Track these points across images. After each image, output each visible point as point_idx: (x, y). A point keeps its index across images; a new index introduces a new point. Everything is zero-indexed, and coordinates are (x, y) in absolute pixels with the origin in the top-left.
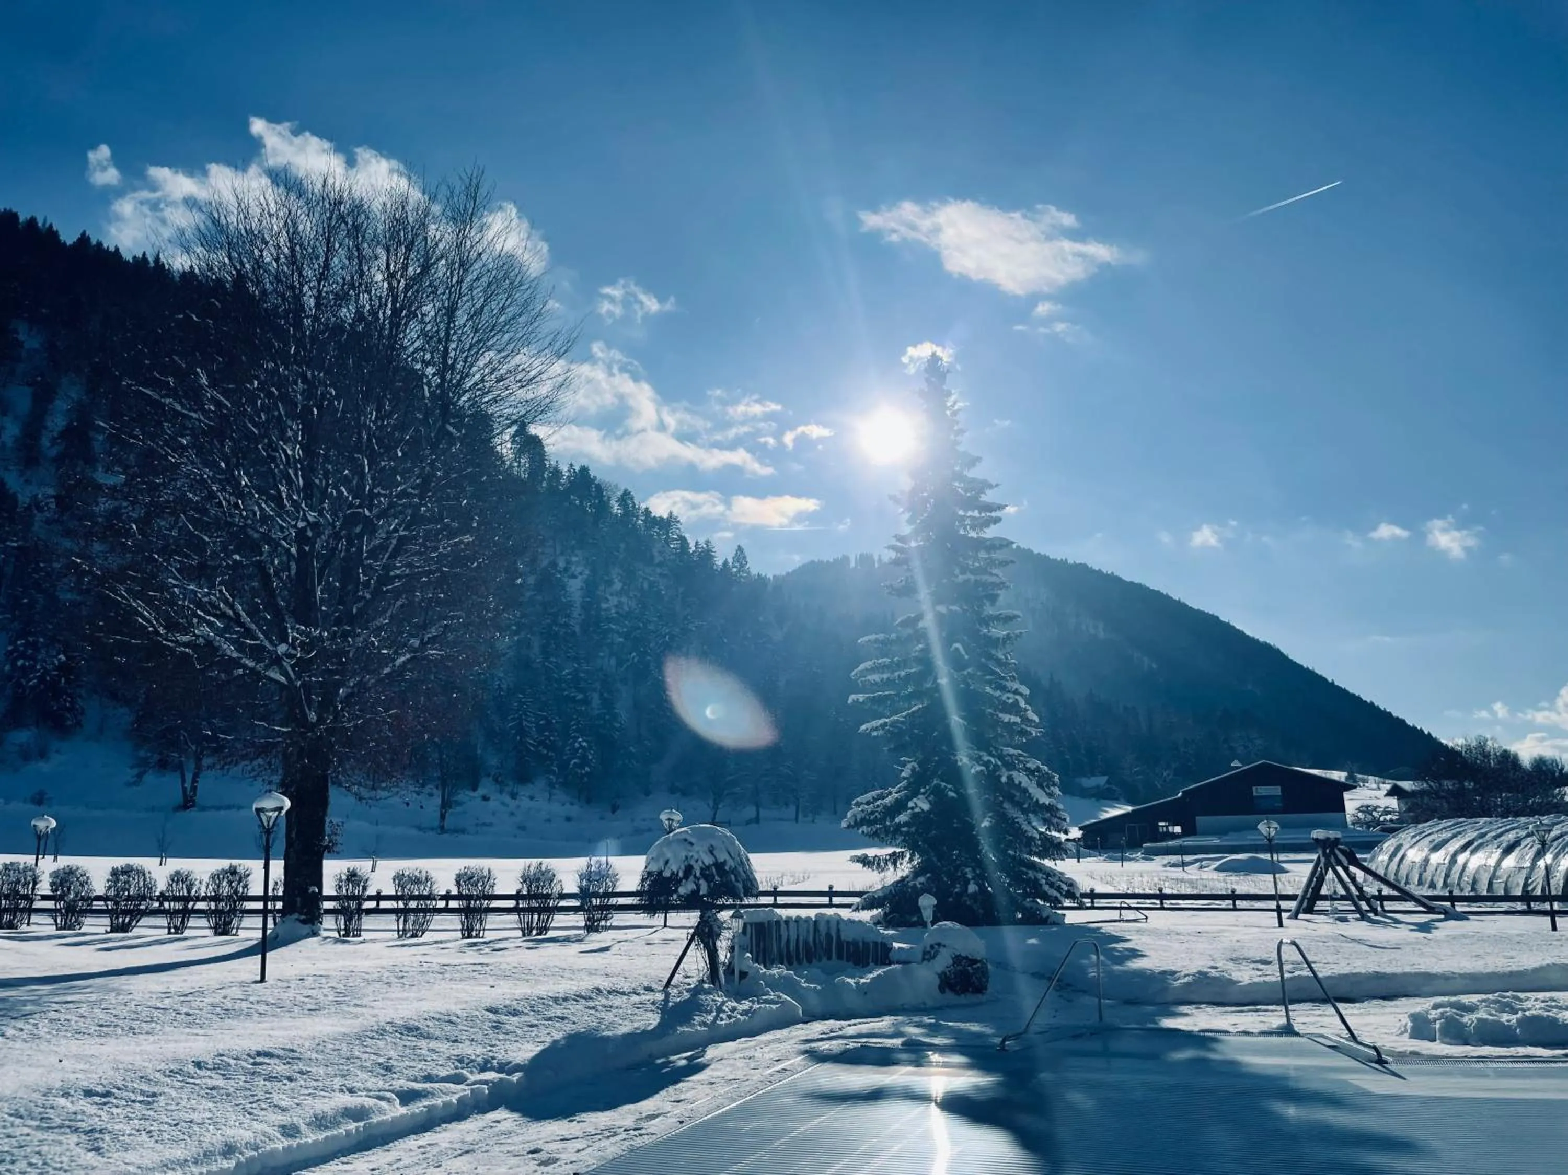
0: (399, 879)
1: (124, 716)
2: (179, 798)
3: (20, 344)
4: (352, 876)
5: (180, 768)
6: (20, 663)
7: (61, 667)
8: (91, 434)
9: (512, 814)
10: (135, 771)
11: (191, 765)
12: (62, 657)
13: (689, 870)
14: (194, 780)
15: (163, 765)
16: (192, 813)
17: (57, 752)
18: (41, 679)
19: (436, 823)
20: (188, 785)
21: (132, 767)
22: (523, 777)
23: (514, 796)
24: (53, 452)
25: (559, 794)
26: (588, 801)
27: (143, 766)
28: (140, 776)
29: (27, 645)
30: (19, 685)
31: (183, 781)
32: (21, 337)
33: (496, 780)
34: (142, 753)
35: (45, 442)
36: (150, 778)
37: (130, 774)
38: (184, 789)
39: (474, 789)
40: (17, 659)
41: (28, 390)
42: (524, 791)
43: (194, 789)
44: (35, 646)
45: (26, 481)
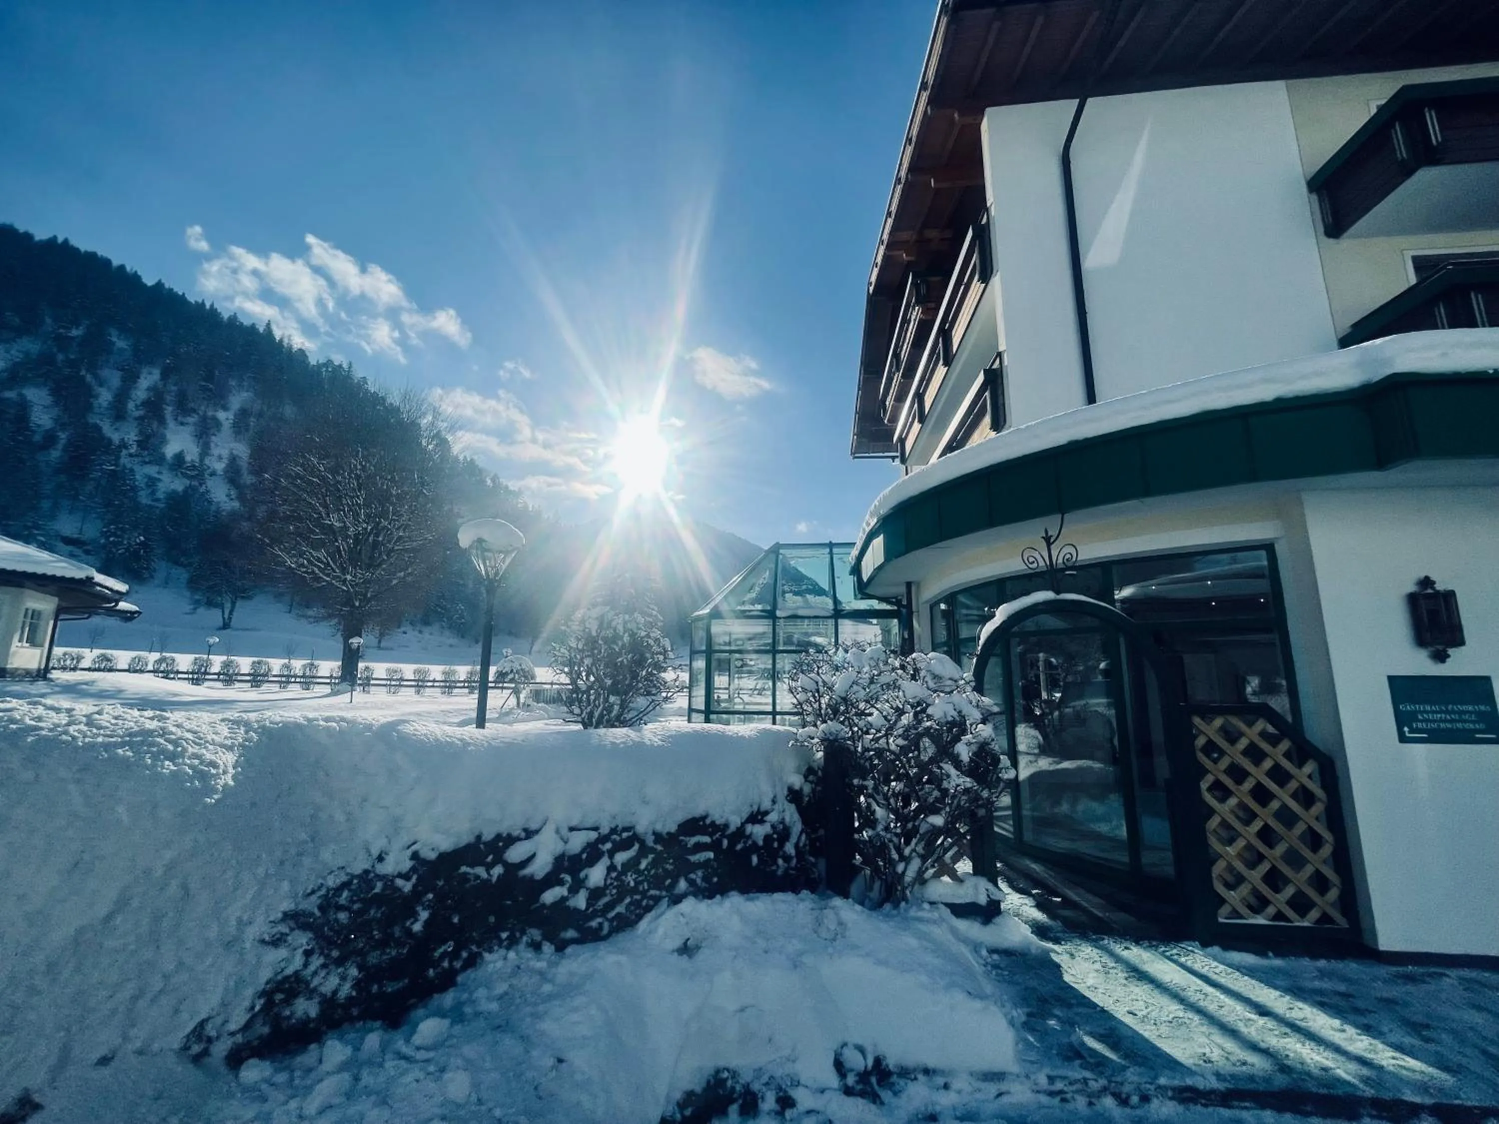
0: (388, 670)
1: (183, 575)
2: (220, 623)
3: (114, 343)
4: (367, 668)
5: (221, 606)
6: (111, 539)
7: (142, 543)
8: (164, 406)
9: (419, 642)
10: (192, 607)
11: (228, 606)
12: (142, 538)
13: (512, 671)
14: (231, 613)
15: (210, 604)
16: (228, 631)
17: (137, 592)
18: (127, 550)
19: (376, 645)
20: (226, 616)
21: (190, 604)
22: (426, 622)
23: (420, 632)
24: (137, 414)
25: (447, 633)
26: (463, 637)
27: (197, 603)
28: (195, 609)
29: (117, 528)
30: (110, 552)
31: (223, 612)
32: (114, 339)
33: (411, 623)
34: (197, 597)
35: (131, 405)
36: (201, 610)
37: (188, 608)
38: (224, 618)
39: (399, 627)
40: (110, 536)
41: (119, 374)
42: (427, 630)
43: (230, 619)
44: (123, 530)
45: (116, 429)
